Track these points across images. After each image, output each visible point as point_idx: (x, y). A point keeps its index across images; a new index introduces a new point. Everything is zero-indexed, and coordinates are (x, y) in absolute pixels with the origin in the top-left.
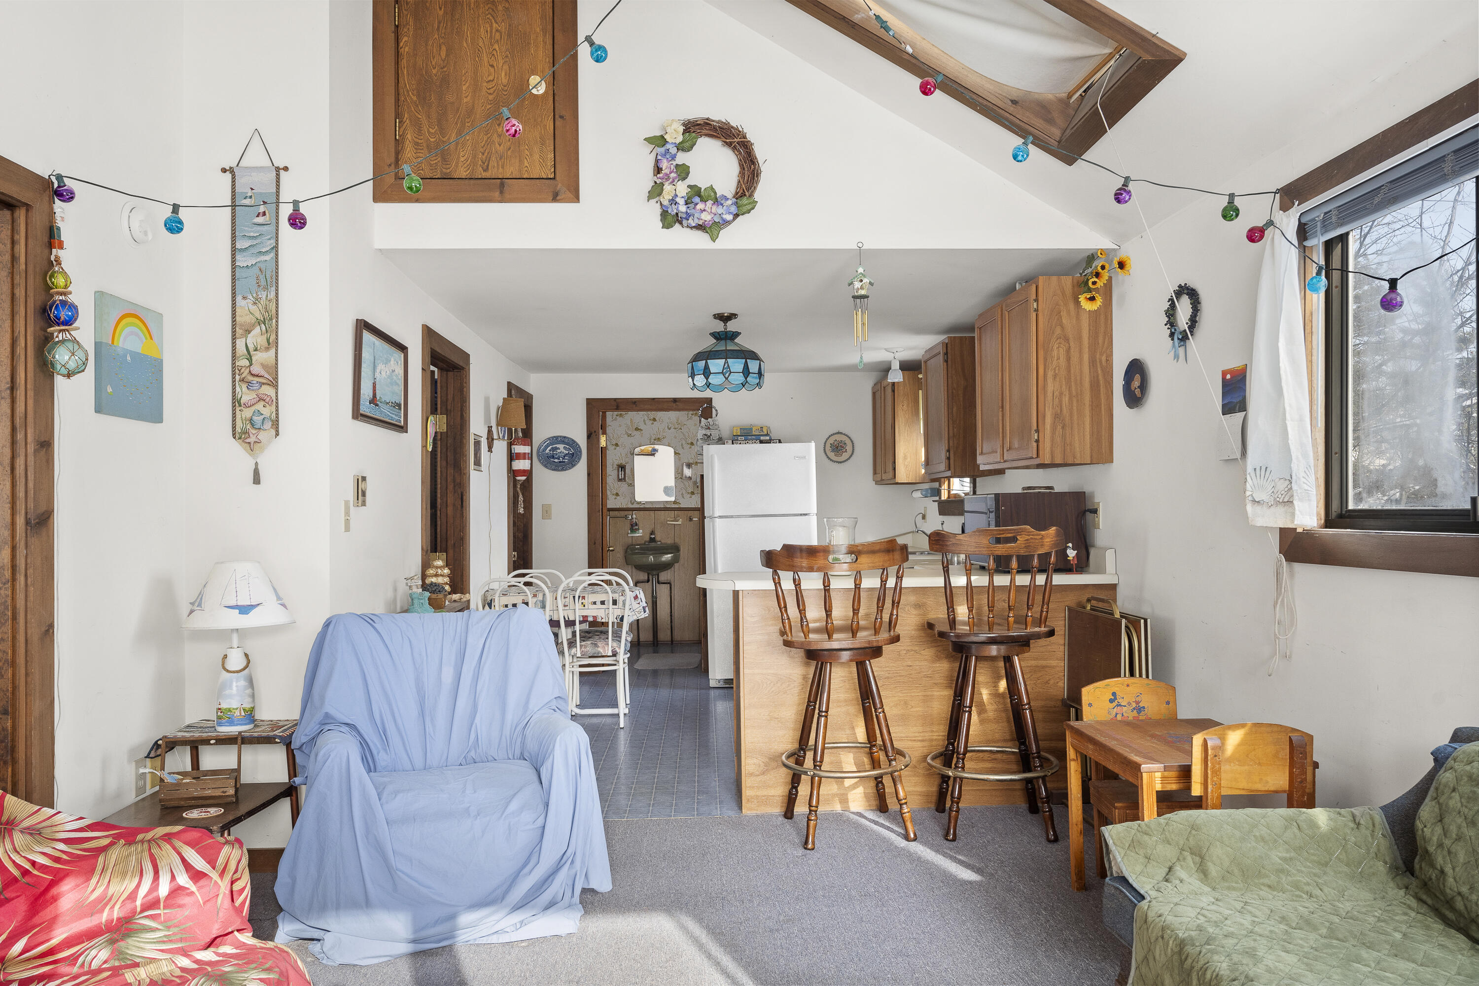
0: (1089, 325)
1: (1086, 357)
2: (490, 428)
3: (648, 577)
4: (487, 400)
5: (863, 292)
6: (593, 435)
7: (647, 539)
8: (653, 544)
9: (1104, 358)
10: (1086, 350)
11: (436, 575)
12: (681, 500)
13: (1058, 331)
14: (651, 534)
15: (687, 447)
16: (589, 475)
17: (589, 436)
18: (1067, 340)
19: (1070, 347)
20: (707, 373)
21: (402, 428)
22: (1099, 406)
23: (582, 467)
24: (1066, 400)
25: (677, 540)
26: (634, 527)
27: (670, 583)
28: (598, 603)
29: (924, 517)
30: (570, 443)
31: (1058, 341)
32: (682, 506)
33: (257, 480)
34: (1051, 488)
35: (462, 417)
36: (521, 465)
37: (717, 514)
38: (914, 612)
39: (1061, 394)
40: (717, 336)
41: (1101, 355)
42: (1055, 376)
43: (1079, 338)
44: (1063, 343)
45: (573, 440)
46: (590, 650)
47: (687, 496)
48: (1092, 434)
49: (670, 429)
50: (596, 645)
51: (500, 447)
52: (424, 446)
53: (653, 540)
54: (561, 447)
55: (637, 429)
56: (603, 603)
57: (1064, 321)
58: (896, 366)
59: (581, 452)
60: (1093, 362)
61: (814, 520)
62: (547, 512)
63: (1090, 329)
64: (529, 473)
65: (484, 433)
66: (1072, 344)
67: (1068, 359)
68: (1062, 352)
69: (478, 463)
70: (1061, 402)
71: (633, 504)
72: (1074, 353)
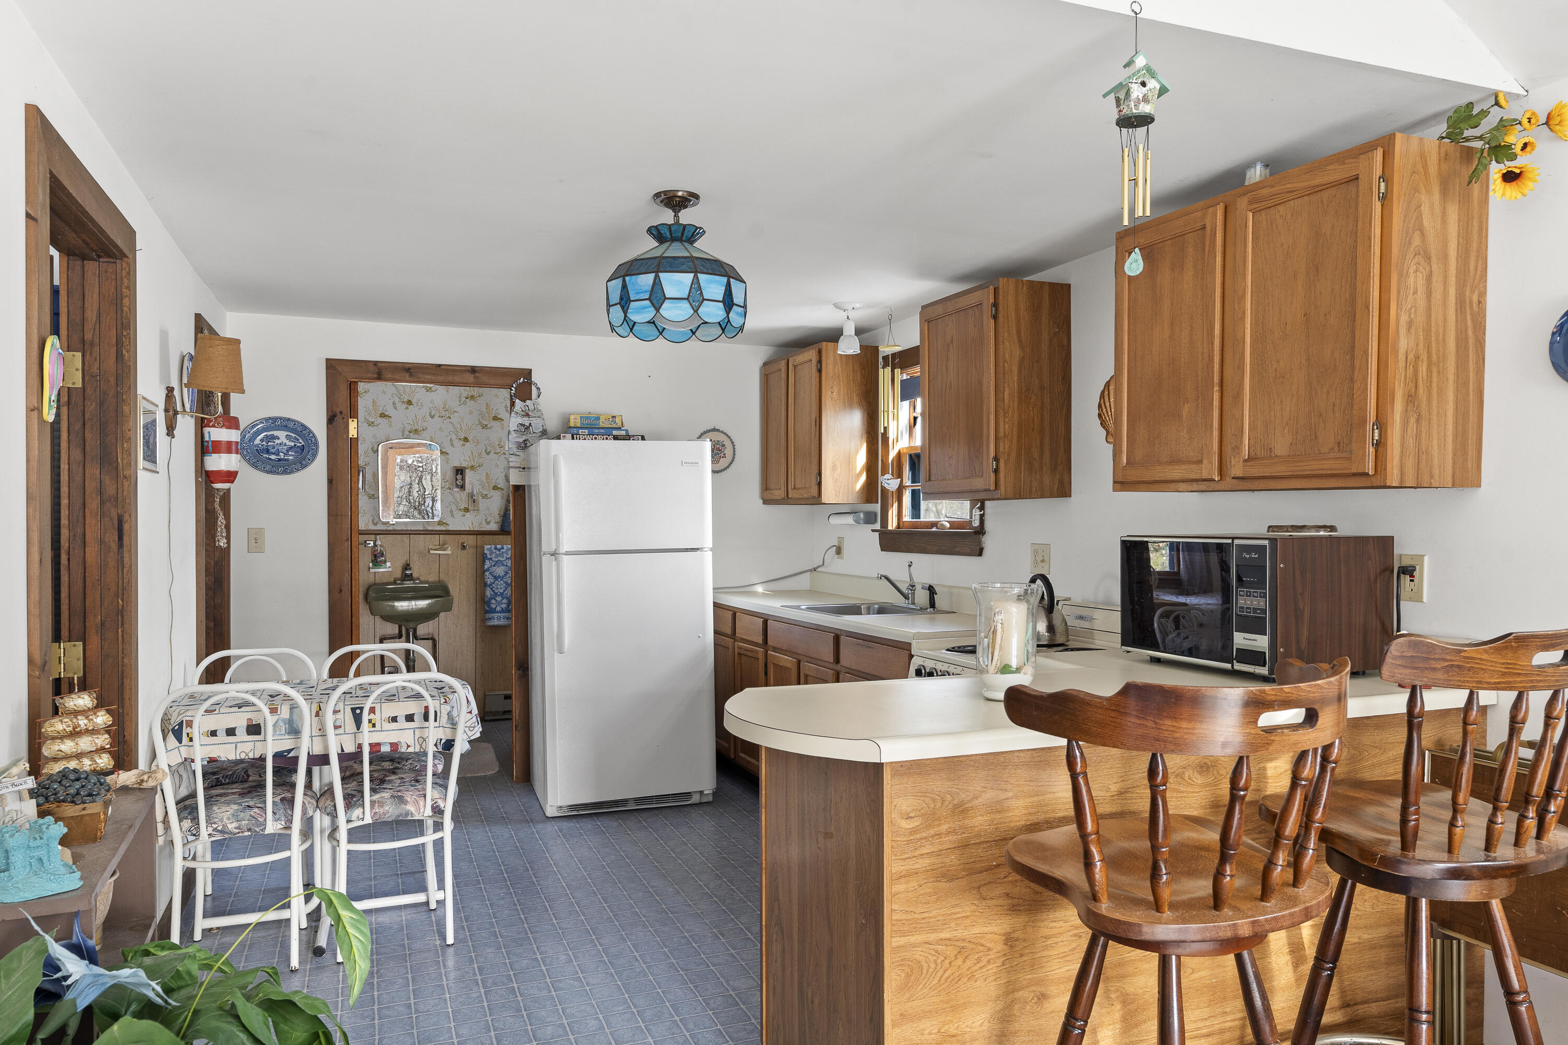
0: (1459, 236)
1: (1451, 293)
2: (170, 390)
3: (400, 631)
4: (164, 337)
5: (1146, 109)
6: (338, 418)
7: (398, 574)
8: (408, 584)
9: (1475, 298)
10: (1452, 280)
11: (75, 734)
12: (449, 520)
13: (1417, 241)
14: (406, 569)
15: (458, 443)
16: (330, 481)
17: (331, 419)
18: (1428, 259)
19: (1431, 272)
22: (1466, 384)
23: (319, 468)
24: (1423, 368)
25: (443, 577)
26: (377, 558)
27: (433, 640)
28: (401, 719)
29: (839, 551)
30: (300, 430)
31: (1416, 260)
32: (450, 528)
34: (1332, 528)
35: (119, 356)
36: (218, 462)
37: (565, 548)
38: (1199, 780)
41: (1472, 292)
42: (1408, 324)
43: (1445, 257)
44: (1423, 263)
45: (303, 425)
46: (390, 811)
47: (458, 514)
48: (1455, 436)
49: (432, 417)
50: (401, 800)
51: (186, 425)
53: (406, 577)
54: (282, 435)
55: (383, 415)
56: (410, 718)
57: (1426, 223)
58: (849, 330)
59: (316, 444)
60: (1461, 303)
61: (709, 556)
62: (256, 540)
63: (1459, 243)
64: (230, 476)
65: (159, 398)
66: (1434, 266)
67: (1429, 294)
68: (1421, 281)
69: (151, 456)
70: (1416, 371)
71: (375, 524)
72: (1437, 285)
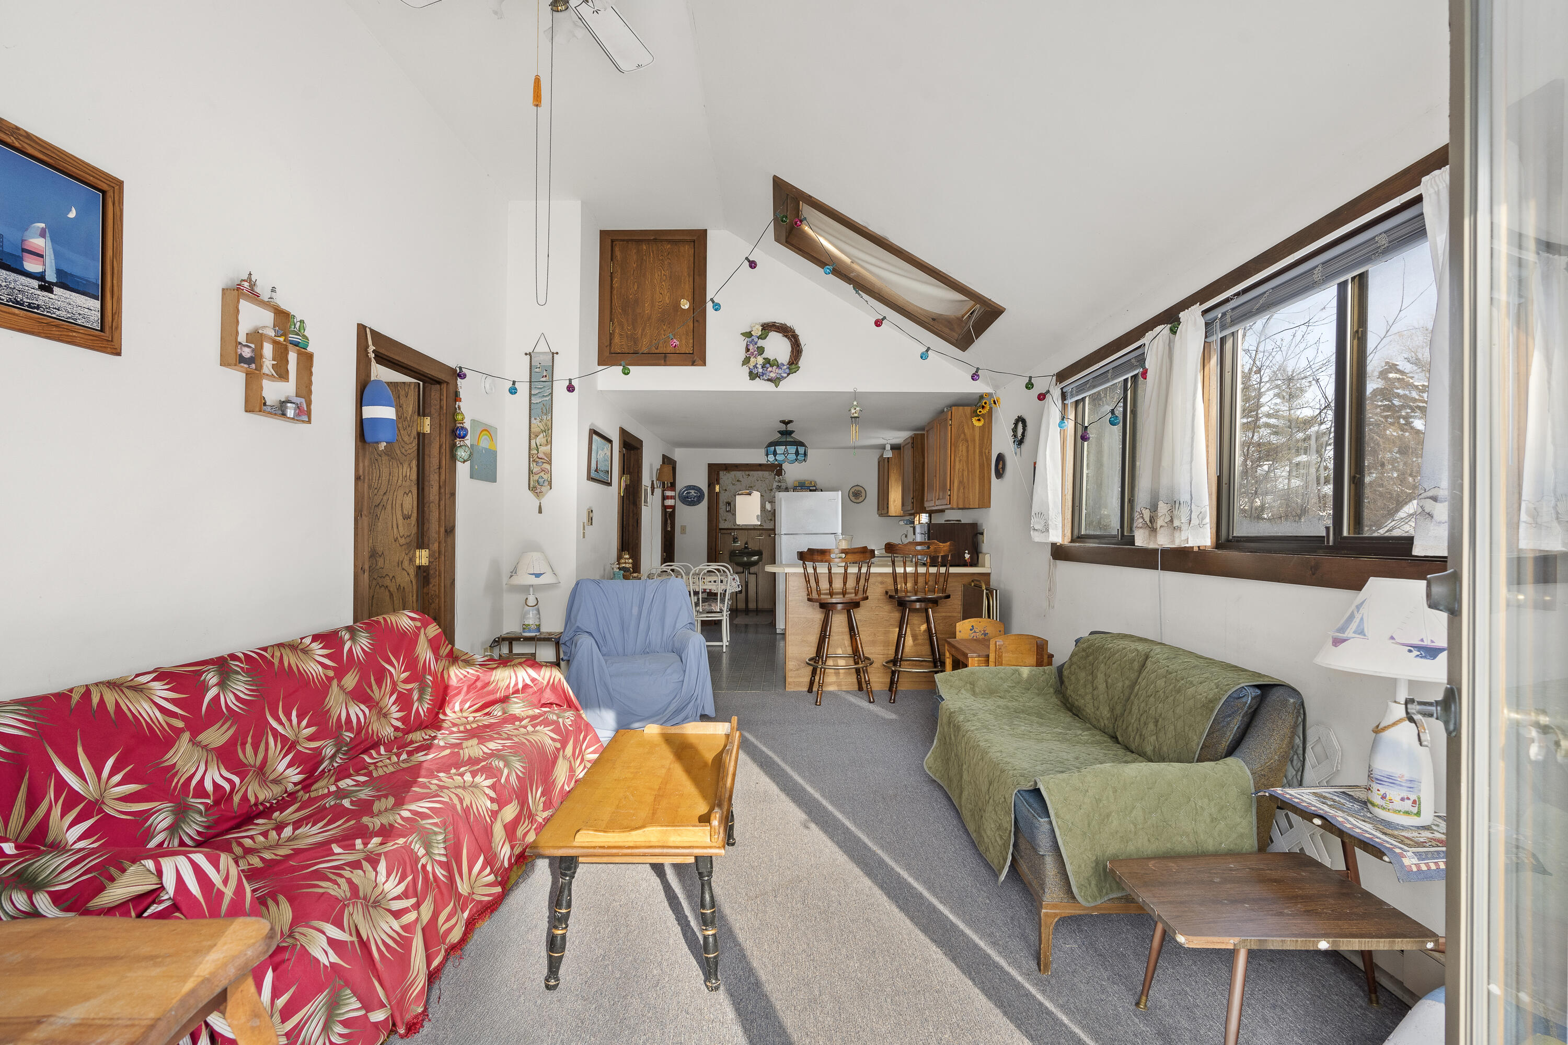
1: (977, 450)
2: (653, 481)
3: (743, 570)
4: (651, 465)
5: (856, 415)
6: (712, 486)
7: (743, 547)
8: (746, 550)
9: (987, 451)
10: (977, 447)
11: (625, 563)
12: (762, 524)
13: (962, 436)
14: (746, 544)
15: (768, 492)
16: (708, 508)
17: (709, 486)
18: (967, 441)
20: (775, 454)
21: (609, 484)
22: (984, 477)
23: (705, 503)
24: (966, 473)
25: (759, 548)
26: (735, 540)
27: (755, 572)
28: (712, 582)
29: (906, 536)
30: (698, 489)
31: (962, 443)
32: (763, 528)
33: (540, 512)
34: (960, 521)
35: (638, 476)
36: (669, 502)
37: (783, 533)
38: (881, 586)
39: (963, 470)
40: (781, 433)
41: (984, 449)
42: (960, 461)
43: (974, 441)
44: (965, 444)
46: (707, 608)
47: (766, 522)
48: (979, 493)
49: (758, 481)
50: (711, 605)
51: (658, 492)
52: (619, 493)
53: (746, 548)
54: (693, 492)
55: (738, 481)
56: (715, 582)
57: (965, 431)
58: (888, 447)
59: (704, 495)
60: (981, 453)
62: (683, 529)
63: (979, 436)
64: (673, 507)
65: (649, 485)
66: (970, 444)
67: (968, 451)
68: (964, 448)
69: (646, 502)
70: (963, 475)
71: (735, 526)
72: (971, 448)
